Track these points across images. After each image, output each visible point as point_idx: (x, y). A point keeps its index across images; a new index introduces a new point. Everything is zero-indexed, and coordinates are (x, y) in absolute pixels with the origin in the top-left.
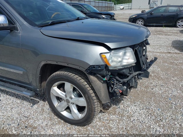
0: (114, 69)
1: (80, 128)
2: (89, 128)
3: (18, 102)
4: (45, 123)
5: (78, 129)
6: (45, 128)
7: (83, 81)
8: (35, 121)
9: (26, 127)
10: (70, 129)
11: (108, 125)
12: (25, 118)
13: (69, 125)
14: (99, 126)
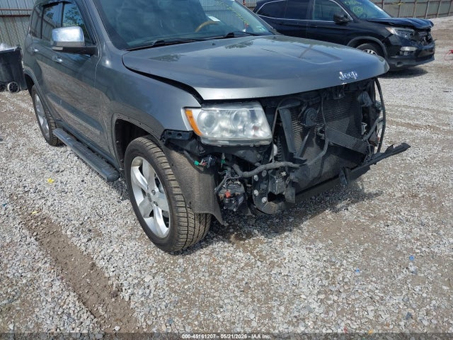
0: (212, 143)
1: (167, 256)
2: (181, 261)
3: (106, 190)
4: (120, 232)
5: (162, 257)
6: (113, 240)
7: (164, 161)
8: (108, 225)
9: (90, 231)
10: (149, 253)
11: (218, 267)
12: (97, 217)
13: (153, 245)
14: (200, 262)
